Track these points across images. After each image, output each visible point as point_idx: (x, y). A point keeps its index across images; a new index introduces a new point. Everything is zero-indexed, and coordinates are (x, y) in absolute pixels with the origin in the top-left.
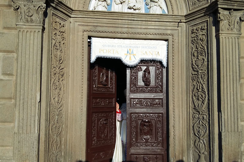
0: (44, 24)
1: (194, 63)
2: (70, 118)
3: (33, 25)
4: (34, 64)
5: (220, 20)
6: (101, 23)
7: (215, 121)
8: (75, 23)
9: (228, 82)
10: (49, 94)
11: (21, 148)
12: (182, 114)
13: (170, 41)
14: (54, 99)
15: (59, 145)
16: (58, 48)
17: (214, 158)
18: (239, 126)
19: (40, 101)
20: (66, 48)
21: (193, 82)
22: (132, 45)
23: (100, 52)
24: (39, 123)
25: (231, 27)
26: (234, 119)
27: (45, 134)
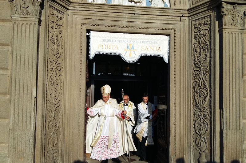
0: (40, 17)
1: (196, 59)
2: (68, 115)
3: (28, 17)
4: (30, 59)
5: (224, 15)
6: (101, 16)
7: (216, 118)
8: (73, 15)
9: (231, 79)
10: (46, 90)
11: (17, 145)
12: (183, 111)
13: (172, 36)
14: (51, 94)
15: (56, 143)
16: (55, 41)
17: (215, 157)
18: (241, 124)
19: (36, 97)
20: (64, 42)
21: (195, 78)
22: (133, 40)
23: (99, 48)
24: (35, 119)
25: (235, 21)
26: (236, 116)
27: (42, 131)
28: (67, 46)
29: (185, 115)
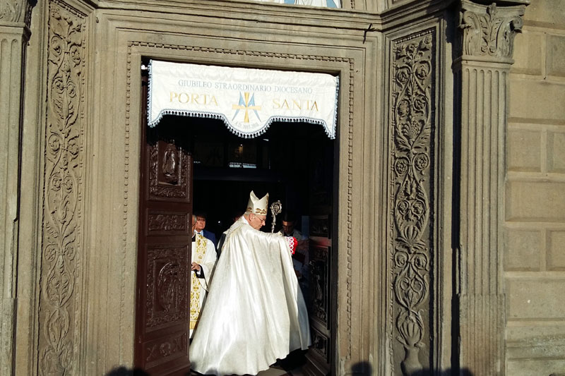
0: (28, 22)
1: (400, 130)
2: (95, 262)
5: (465, 28)
6: (175, 25)
7: (444, 269)
8: (110, 22)
9: (479, 178)
10: (41, 201)
12: (369, 252)
13: (345, 77)
14: (53, 212)
15: (66, 329)
16: (64, 84)
17: (441, 357)
18: (500, 281)
19: (18, 218)
20: (85, 86)
21: (397, 176)
22: (252, 84)
23: (171, 100)
24: (15, 273)
25: (490, 44)
26: (490, 264)
27: (31, 300)
28: (94, 97)
29: (372, 262)
